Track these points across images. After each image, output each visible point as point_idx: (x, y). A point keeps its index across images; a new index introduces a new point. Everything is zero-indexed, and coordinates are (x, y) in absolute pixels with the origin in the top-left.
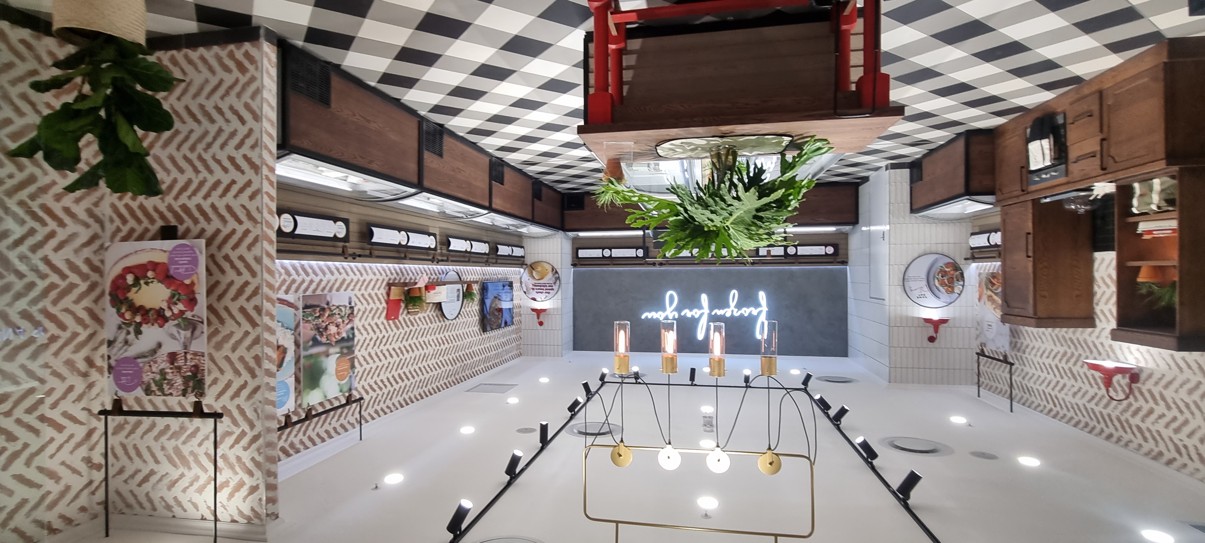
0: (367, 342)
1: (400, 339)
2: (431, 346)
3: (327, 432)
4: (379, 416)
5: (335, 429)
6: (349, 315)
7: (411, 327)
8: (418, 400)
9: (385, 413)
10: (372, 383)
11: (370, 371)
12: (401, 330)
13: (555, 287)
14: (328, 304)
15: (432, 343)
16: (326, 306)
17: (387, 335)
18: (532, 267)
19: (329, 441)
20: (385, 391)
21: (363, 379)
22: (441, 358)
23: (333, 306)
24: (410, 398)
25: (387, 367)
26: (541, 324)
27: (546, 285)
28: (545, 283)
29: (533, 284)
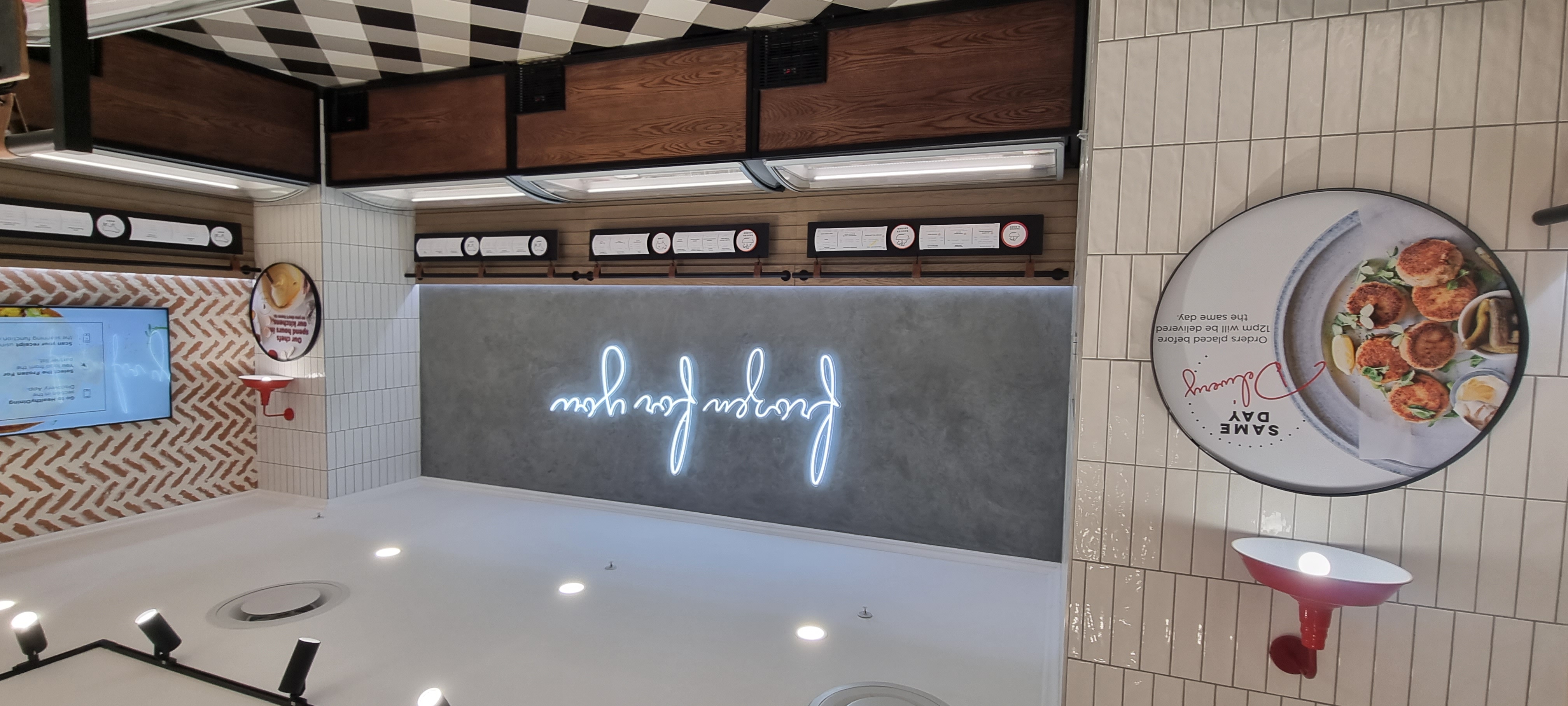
13: (310, 327)
18: (269, 277)
26: (290, 415)
27: (295, 320)
28: (292, 317)
29: (273, 317)
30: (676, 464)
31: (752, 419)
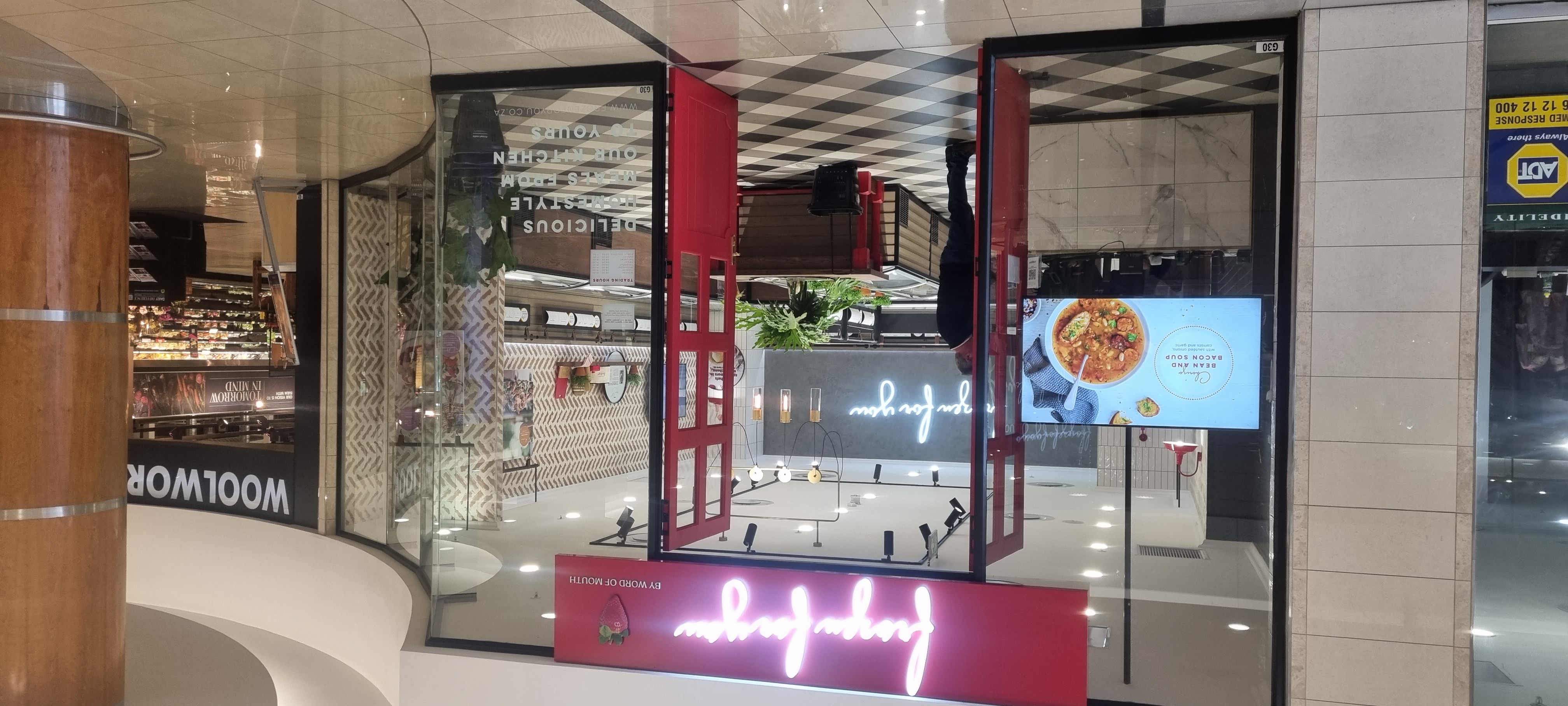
1: (566, 418)
2: (593, 428)
4: (548, 488)
6: (529, 389)
7: (575, 407)
8: (580, 482)
10: (547, 454)
11: (541, 444)
12: (567, 409)
14: (516, 379)
15: (594, 425)
16: (514, 381)
17: (555, 412)
21: (538, 448)
23: (519, 380)
24: (574, 478)
25: (555, 443)
30: (922, 437)
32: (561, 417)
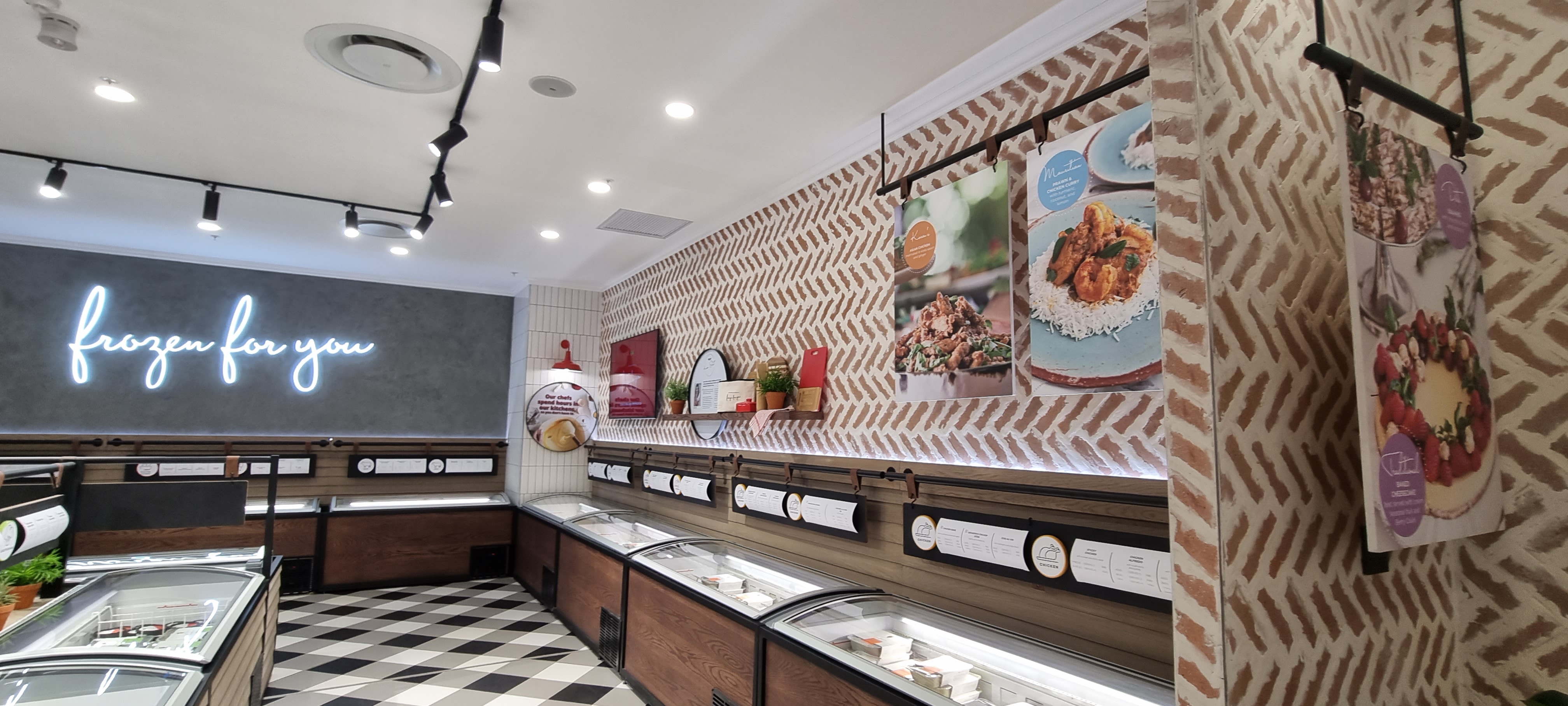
0: (864, 307)
1: (802, 313)
2: (748, 304)
3: (945, 130)
4: (843, 170)
5: (930, 137)
6: (906, 355)
7: (782, 336)
8: (773, 206)
9: (832, 176)
10: (856, 230)
11: (861, 251)
12: (801, 331)
13: (535, 406)
14: (952, 377)
15: (747, 309)
16: (956, 371)
17: (828, 319)
18: (577, 442)
19: (943, 113)
20: (832, 217)
21: (873, 236)
22: (731, 283)
23: (941, 374)
24: (787, 208)
25: (827, 260)
26: (565, 344)
27: (552, 411)
28: (553, 413)
29: (575, 413)
30: (246, 305)
31: (164, 336)
32: (812, 313)
